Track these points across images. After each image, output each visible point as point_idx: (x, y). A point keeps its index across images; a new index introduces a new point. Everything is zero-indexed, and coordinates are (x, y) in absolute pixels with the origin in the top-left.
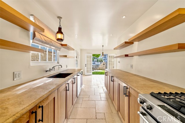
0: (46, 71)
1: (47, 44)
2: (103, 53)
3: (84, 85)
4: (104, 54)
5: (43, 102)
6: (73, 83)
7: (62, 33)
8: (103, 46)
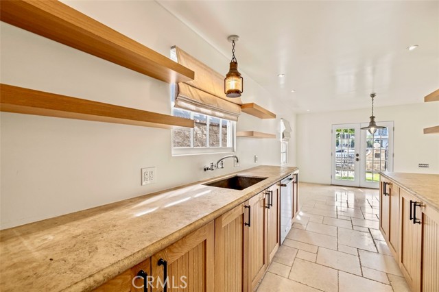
0: (205, 170)
1: (207, 108)
2: (372, 118)
3: (304, 212)
4: (375, 120)
5: (171, 251)
6: (266, 206)
7: (238, 75)
8: (373, 96)
